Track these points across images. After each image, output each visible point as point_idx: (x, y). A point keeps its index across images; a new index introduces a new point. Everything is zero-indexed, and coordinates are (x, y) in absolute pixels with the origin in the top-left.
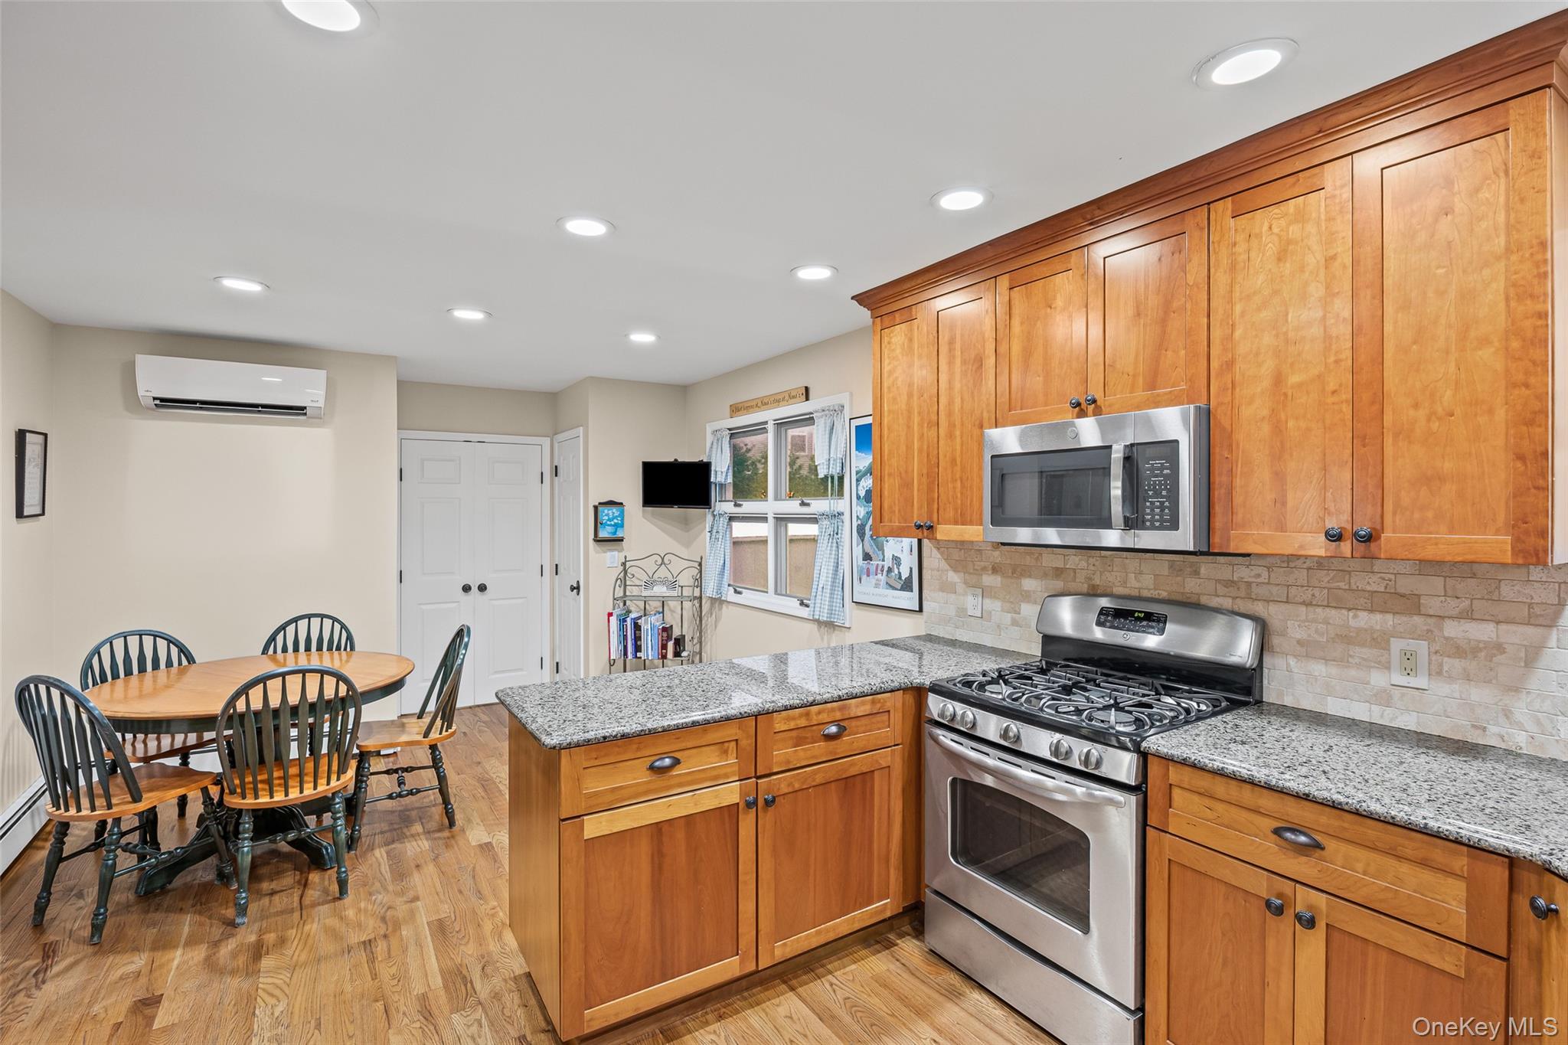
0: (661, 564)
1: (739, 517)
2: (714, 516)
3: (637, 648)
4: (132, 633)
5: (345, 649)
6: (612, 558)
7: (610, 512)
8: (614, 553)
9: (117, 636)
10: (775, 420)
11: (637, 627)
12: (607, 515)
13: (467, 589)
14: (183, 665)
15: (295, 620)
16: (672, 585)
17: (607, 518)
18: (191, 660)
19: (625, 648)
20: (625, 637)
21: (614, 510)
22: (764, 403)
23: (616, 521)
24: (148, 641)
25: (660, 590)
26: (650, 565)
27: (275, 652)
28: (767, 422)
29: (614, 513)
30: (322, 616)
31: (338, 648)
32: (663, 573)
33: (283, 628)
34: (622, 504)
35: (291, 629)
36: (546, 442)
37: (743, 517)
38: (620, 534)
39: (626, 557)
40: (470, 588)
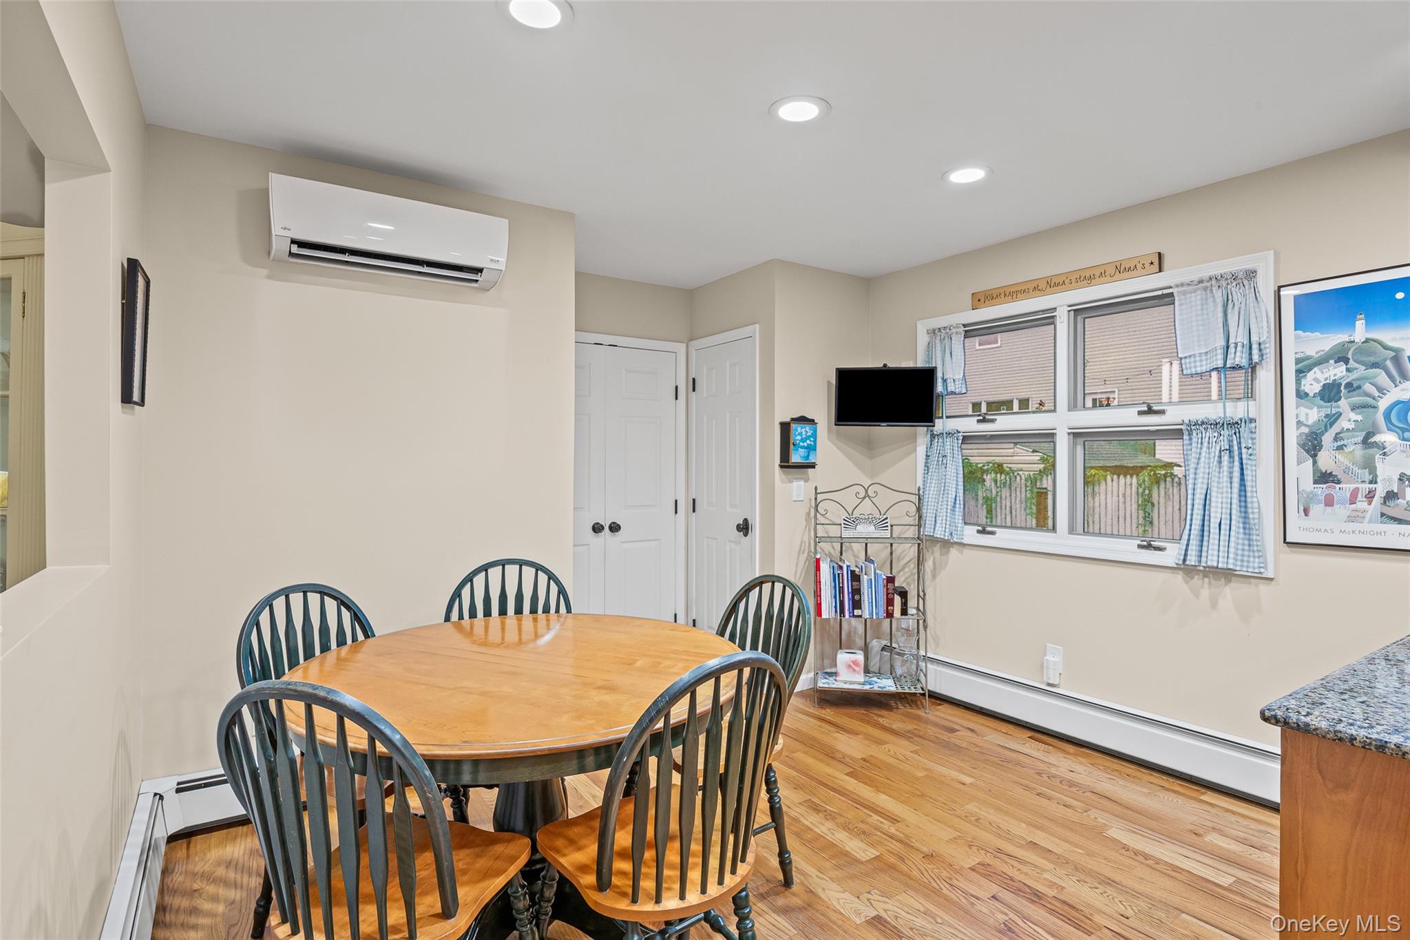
0: (864, 498)
1: (985, 436)
2: (933, 436)
3: (857, 604)
4: (295, 589)
5: (557, 611)
6: (798, 489)
7: (804, 430)
8: (800, 483)
9: (276, 595)
10: (1069, 306)
11: (855, 577)
12: (800, 434)
13: (597, 528)
14: (359, 640)
15: (485, 568)
16: (882, 523)
17: (799, 437)
18: (368, 633)
19: (842, 603)
20: (841, 589)
21: (807, 429)
22: (1054, 284)
23: (808, 442)
24: (314, 599)
25: (865, 530)
26: (849, 499)
27: (461, 617)
28: (1056, 308)
29: (807, 432)
30: (521, 563)
31: (546, 610)
32: (867, 508)
33: (469, 579)
34: (813, 421)
35: (479, 580)
36: (681, 348)
37: (992, 435)
38: (812, 460)
39: (816, 489)
40: (603, 528)
